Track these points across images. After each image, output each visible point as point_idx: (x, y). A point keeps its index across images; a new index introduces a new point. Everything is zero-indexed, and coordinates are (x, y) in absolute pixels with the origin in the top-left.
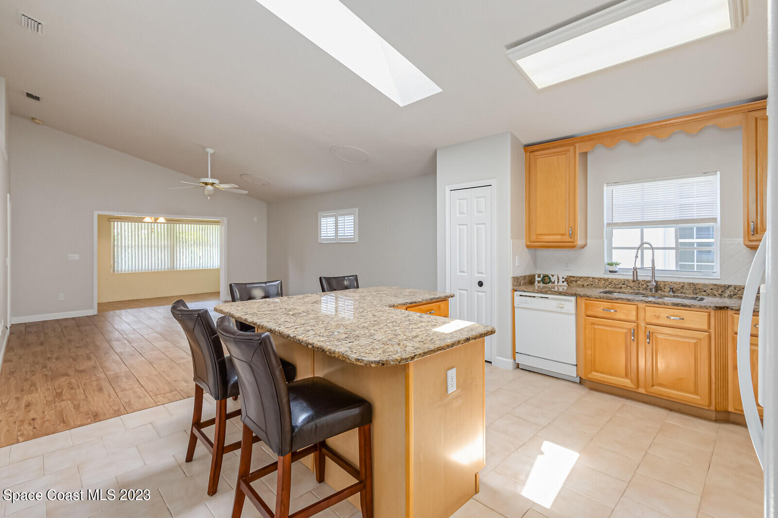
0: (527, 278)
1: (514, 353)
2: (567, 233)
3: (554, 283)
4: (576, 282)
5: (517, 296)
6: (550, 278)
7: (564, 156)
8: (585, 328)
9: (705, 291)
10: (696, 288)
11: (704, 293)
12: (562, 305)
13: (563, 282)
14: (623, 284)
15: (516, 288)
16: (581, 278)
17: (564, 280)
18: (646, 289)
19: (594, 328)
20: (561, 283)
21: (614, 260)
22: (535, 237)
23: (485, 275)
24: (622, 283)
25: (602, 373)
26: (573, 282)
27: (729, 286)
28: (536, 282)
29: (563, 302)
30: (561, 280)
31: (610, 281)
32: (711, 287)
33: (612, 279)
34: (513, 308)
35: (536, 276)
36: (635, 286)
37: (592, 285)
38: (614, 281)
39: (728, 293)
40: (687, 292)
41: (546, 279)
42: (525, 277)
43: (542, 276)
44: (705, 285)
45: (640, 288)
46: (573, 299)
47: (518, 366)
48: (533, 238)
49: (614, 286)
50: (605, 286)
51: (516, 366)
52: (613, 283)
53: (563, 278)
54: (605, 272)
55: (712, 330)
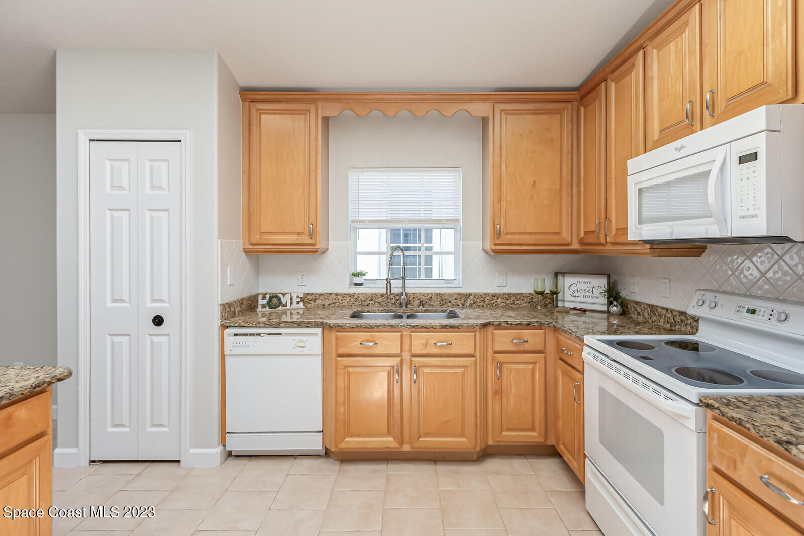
0: (245, 301)
1: (224, 433)
2: (306, 232)
3: (285, 306)
4: (315, 301)
5: (229, 335)
6: (280, 299)
7: (303, 116)
8: (336, 374)
9: (450, 302)
10: (442, 299)
11: (449, 304)
12: (303, 342)
13: (298, 303)
14: (371, 300)
15: (227, 322)
16: (320, 295)
17: (299, 300)
18: (395, 304)
19: (349, 373)
20: (295, 305)
21: (359, 269)
22: (258, 237)
23: (167, 305)
24: (370, 298)
25: (358, 436)
26: (310, 302)
27: (470, 294)
28: (260, 307)
29: (304, 338)
30: (295, 300)
31: (356, 297)
32: (455, 296)
33: (358, 294)
34: (223, 357)
35: (260, 297)
36: (383, 301)
37: (334, 303)
38: (361, 297)
39: (469, 302)
40: (435, 304)
41: (274, 301)
42: (241, 302)
43: (268, 296)
44: (450, 295)
45: (388, 304)
46: (319, 331)
47: (230, 454)
48: (256, 238)
49: (360, 303)
50: (350, 303)
51: (226, 454)
52: (359, 299)
53: (298, 297)
54: (351, 285)
55: (478, 354)
